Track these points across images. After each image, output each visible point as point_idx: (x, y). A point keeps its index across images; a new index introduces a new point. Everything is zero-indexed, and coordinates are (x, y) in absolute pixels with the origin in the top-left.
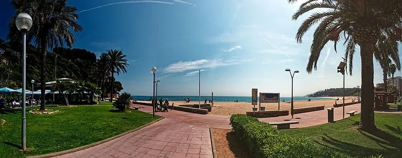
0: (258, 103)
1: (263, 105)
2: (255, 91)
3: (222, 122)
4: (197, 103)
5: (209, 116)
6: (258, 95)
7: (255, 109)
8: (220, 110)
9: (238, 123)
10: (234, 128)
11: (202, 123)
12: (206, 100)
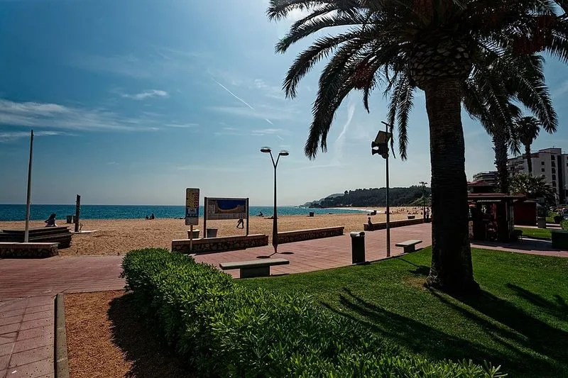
0: (201, 220)
2: (193, 194)
3: (99, 275)
4: (18, 226)
5: (63, 259)
7: (193, 234)
9: (140, 271)
10: (131, 285)
11: (27, 287)
12: (53, 216)
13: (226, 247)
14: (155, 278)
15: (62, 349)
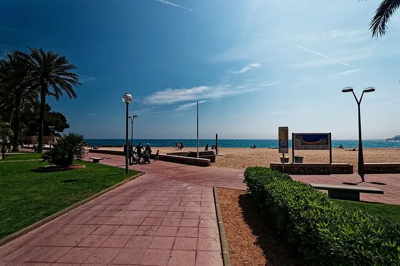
0: (290, 150)
1: (298, 153)
2: (283, 131)
3: (232, 179)
4: (194, 150)
5: (212, 168)
6: (290, 137)
7: (284, 160)
8: (229, 161)
9: (256, 181)
10: (251, 188)
11: (201, 180)
12: (207, 145)
13: (311, 172)
14: (267, 186)
15: (220, 217)
